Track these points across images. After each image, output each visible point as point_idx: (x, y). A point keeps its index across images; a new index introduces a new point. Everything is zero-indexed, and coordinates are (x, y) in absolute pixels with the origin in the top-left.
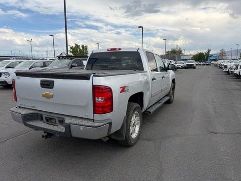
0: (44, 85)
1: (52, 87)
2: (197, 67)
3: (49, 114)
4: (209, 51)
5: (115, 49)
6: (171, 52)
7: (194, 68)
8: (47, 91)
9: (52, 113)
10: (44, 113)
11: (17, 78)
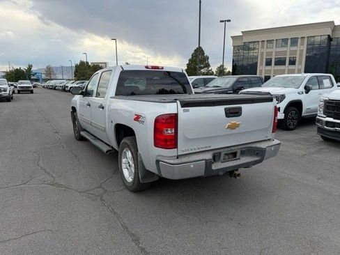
0: (231, 113)
1: (240, 114)
2: (34, 90)
3: (229, 149)
4: (30, 67)
5: (157, 68)
7: (32, 92)
8: (234, 120)
9: (234, 146)
10: (222, 150)
11: (184, 111)
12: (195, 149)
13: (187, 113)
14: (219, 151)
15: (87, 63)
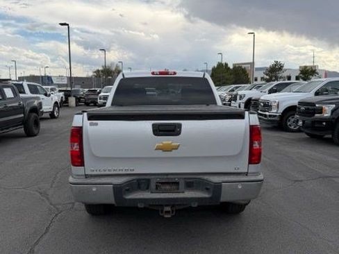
1: (179, 133)
3: (165, 177)
5: (167, 73)
6: (102, 71)
10: (153, 177)
11: (91, 124)
12: (109, 170)
13: (95, 127)
14: (147, 177)
15: (226, 64)
